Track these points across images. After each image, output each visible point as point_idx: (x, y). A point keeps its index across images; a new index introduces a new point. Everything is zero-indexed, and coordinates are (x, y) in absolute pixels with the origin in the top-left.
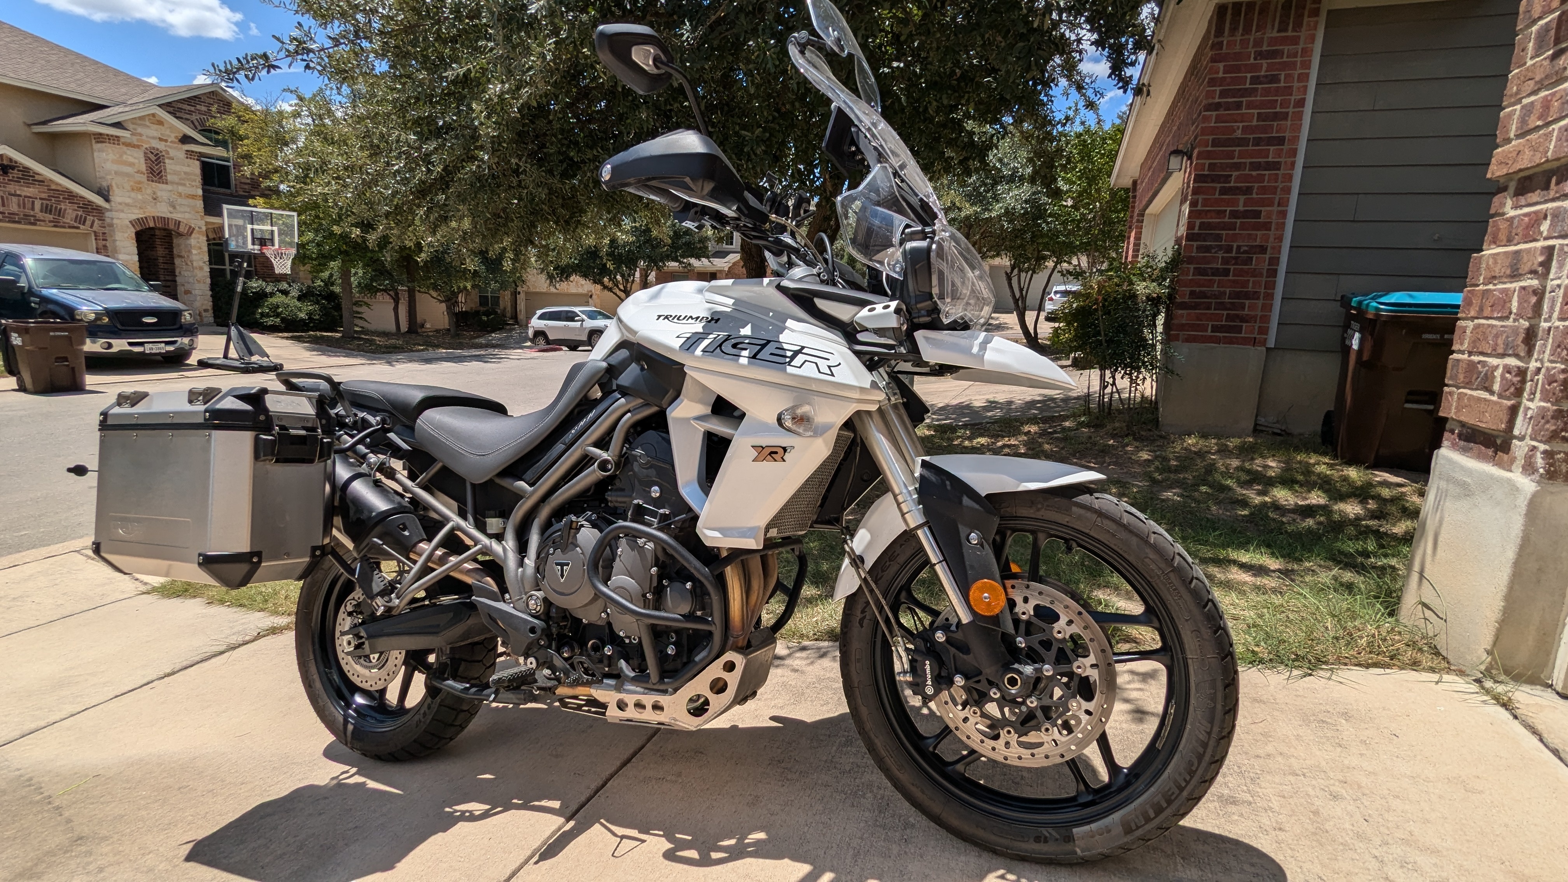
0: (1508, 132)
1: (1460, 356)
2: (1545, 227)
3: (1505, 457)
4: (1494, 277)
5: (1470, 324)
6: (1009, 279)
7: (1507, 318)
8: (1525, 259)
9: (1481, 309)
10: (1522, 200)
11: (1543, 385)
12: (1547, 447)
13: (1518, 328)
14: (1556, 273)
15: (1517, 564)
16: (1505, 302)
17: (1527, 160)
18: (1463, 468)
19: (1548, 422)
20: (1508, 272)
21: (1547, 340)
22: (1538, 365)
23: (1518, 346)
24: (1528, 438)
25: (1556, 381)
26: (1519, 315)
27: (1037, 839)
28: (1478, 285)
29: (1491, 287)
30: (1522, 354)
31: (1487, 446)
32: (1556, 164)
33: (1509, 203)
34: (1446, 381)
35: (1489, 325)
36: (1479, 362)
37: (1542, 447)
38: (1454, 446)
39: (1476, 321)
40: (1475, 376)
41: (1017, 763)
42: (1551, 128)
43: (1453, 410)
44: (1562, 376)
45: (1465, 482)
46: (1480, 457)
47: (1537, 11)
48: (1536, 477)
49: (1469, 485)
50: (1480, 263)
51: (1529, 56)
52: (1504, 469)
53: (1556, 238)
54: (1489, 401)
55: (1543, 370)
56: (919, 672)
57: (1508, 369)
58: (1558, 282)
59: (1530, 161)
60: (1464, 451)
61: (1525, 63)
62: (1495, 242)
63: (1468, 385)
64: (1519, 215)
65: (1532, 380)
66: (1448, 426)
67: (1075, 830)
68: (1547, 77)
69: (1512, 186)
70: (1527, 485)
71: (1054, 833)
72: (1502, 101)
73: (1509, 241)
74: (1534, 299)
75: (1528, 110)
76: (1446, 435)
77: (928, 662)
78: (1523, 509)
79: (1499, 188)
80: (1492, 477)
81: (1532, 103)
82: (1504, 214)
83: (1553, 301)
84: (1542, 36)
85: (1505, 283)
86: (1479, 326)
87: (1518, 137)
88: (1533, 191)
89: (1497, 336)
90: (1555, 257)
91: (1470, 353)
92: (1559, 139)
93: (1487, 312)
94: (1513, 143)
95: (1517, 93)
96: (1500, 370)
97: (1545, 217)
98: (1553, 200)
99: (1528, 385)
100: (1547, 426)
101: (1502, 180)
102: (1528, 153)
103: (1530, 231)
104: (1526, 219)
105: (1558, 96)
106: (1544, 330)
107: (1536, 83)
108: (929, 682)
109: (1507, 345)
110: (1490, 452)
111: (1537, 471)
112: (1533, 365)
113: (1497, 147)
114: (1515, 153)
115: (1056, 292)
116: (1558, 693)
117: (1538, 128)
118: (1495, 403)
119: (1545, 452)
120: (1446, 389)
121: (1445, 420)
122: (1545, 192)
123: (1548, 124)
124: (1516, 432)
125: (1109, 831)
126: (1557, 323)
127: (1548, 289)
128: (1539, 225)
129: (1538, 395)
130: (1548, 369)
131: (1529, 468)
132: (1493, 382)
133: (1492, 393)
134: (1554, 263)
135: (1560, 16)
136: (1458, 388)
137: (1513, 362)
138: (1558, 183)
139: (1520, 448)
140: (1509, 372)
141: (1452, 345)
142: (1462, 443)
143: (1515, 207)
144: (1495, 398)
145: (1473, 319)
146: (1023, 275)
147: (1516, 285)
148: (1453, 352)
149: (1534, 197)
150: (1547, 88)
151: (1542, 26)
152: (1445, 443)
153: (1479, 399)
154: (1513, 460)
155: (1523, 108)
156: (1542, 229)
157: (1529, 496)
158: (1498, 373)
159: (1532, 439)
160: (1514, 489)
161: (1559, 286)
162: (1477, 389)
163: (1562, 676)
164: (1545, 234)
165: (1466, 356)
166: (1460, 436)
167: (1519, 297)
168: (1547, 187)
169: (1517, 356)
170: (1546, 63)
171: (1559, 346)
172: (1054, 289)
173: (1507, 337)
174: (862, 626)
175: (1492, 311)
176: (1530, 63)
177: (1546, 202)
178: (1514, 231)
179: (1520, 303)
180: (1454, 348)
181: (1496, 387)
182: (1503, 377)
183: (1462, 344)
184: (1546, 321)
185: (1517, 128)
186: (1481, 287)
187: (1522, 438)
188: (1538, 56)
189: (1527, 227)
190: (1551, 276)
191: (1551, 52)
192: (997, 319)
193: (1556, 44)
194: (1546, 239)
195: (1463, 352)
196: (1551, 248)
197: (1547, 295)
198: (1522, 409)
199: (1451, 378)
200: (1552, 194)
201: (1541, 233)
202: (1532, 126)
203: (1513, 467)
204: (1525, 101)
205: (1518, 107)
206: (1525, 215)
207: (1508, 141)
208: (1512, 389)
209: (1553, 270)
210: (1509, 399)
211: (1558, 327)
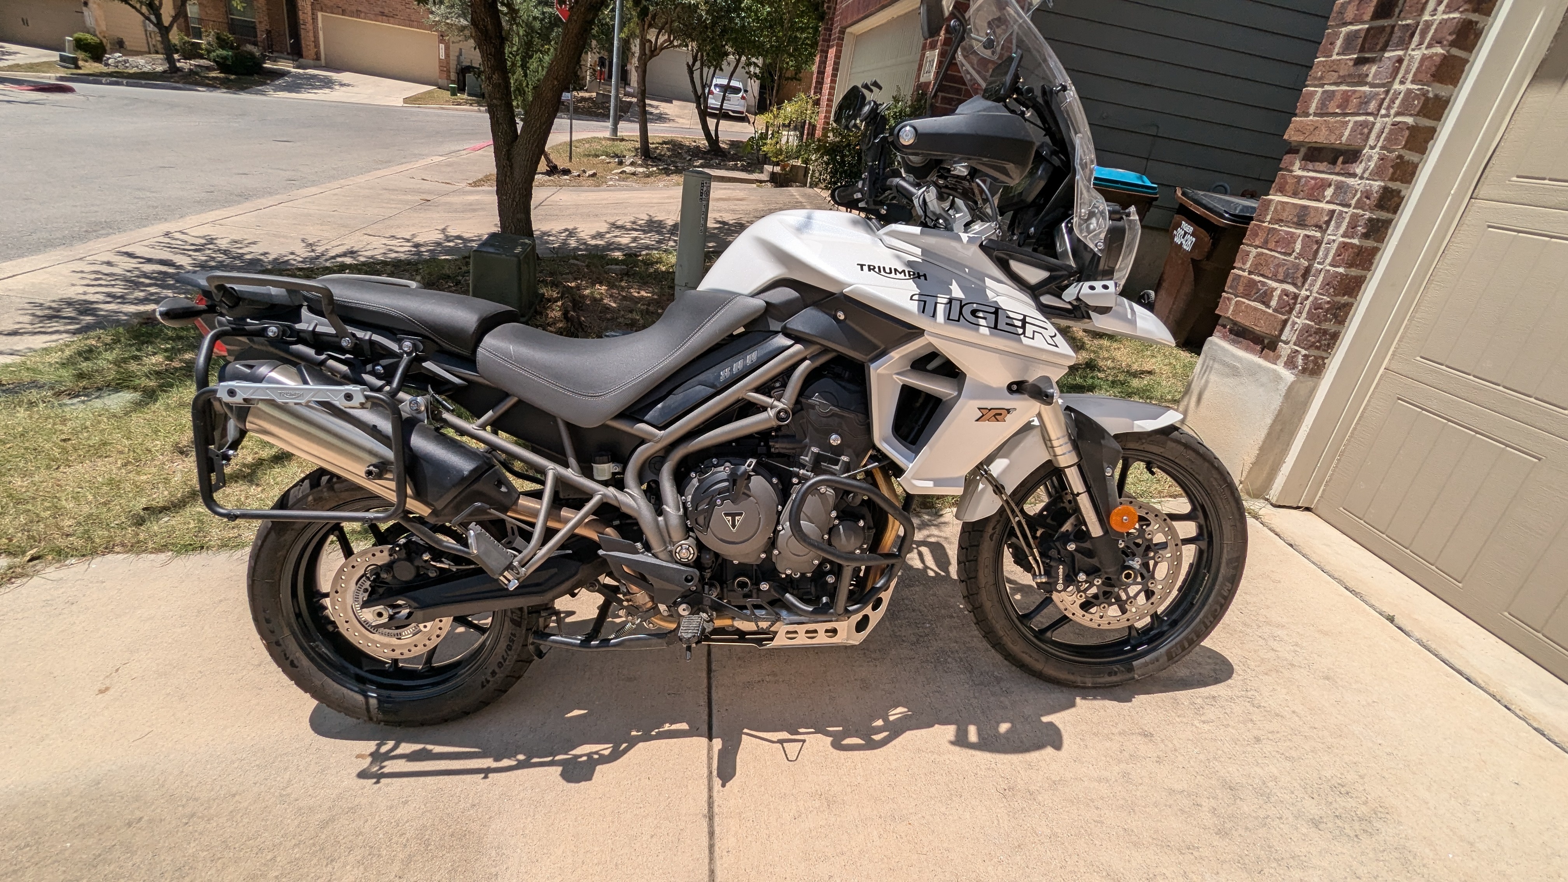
0: (1308, 107)
1: (1241, 273)
2: (1329, 192)
3: (1271, 354)
4: (1282, 221)
5: (1254, 251)
6: (691, 72)
7: (1290, 255)
8: (1312, 215)
9: (1266, 242)
10: (1310, 166)
11: (1310, 309)
12: (1307, 353)
13: (1299, 265)
14: (1333, 230)
15: (1272, 427)
16: (1289, 243)
17: (1322, 137)
18: (1234, 356)
19: (1311, 335)
20: (1295, 220)
21: (1317, 277)
22: (1308, 293)
23: (1297, 278)
24: (1292, 342)
25: (1322, 308)
26: (1301, 255)
27: (1110, 674)
28: (1264, 222)
29: (1276, 226)
30: (1299, 284)
31: (1256, 343)
32: (1346, 148)
33: (1297, 164)
34: (1226, 289)
35: (1272, 256)
36: (1260, 281)
37: (1304, 352)
38: (1224, 337)
39: (1259, 250)
40: (1254, 291)
41: (1107, 627)
42: (1347, 119)
43: (1230, 312)
44: (1327, 306)
45: (1234, 366)
46: (1247, 349)
47: (1350, 14)
48: (1295, 371)
49: (1238, 368)
50: (1269, 206)
51: (1336, 50)
52: (1269, 361)
53: (1337, 204)
54: (1265, 312)
55: (1311, 299)
56: (1053, 574)
57: (1286, 293)
58: (1334, 238)
59: (1326, 139)
60: (1234, 342)
61: (1331, 56)
62: (1282, 191)
63: (1247, 296)
64: (1306, 177)
65: (1301, 304)
66: (1220, 322)
67: (1134, 663)
68: (1350, 75)
69: (1303, 151)
70: (1288, 376)
71: (1122, 669)
72: (1306, 80)
73: (1295, 195)
74: (1315, 247)
75: (1330, 95)
76: (1218, 327)
77: (1061, 567)
78: (1283, 392)
79: (1293, 150)
80: (1260, 366)
81: (1333, 91)
82: (1292, 171)
83: (1328, 251)
84: (1350, 38)
85: (1291, 227)
86: (1262, 254)
87: (1315, 114)
88: (1322, 162)
89: (1278, 265)
90: (1334, 218)
91: (1250, 273)
92: (1353, 130)
93: (1272, 245)
94: (1311, 118)
95: (1321, 78)
96: (1278, 292)
97: (1330, 185)
98: (1338, 174)
99: (1298, 306)
100: (1310, 338)
101: (1294, 144)
102: (1324, 131)
103: (1316, 191)
104: (1313, 182)
105: (1357, 95)
106: (1317, 270)
107: (1339, 77)
108: (1061, 581)
109: (1287, 275)
110: (1259, 348)
111: (1297, 367)
112: (1304, 293)
113: (1295, 115)
114: (1312, 128)
115: (716, 85)
116: (1272, 504)
117: (1335, 114)
118: (1271, 315)
119: (1305, 356)
120: (1224, 294)
121: (1219, 316)
122: (1332, 166)
123: (1345, 115)
124: (1283, 338)
125: (1158, 661)
126: (1328, 268)
127: (1325, 241)
128: (1324, 190)
129: (1304, 315)
130: (1316, 298)
131: (1290, 363)
132: (1271, 300)
133: (1268, 306)
134: (1333, 222)
135: (1368, 30)
136: (1236, 296)
137: (1291, 288)
138: (1344, 163)
139: (1285, 350)
140: (1287, 295)
141: (1234, 262)
142: (1232, 336)
143: (1303, 169)
144: (1270, 311)
145: (1257, 247)
146: (705, 70)
147: (1302, 232)
148: (1234, 268)
149: (1323, 166)
150: (1348, 84)
151: (1351, 31)
152: (1216, 333)
153: (1256, 309)
154: (1279, 357)
155: (1324, 92)
156: (1326, 194)
157: (1289, 384)
158: (1277, 294)
159: (1295, 344)
160: (1278, 378)
161: (1334, 241)
162: (1254, 301)
163: (1277, 493)
164: (1328, 198)
165: (1246, 274)
166: (1231, 331)
167: (1302, 241)
168: (1334, 162)
169: (1294, 285)
170: (1351, 63)
171: (1328, 284)
172: (714, 82)
173: (1288, 269)
174: (992, 540)
175: (1276, 246)
176: (1335, 57)
177: (1331, 173)
178: (1300, 188)
179: (1303, 247)
180: (1235, 265)
181: (1274, 303)
182: (1280, 297)
183: (1244, 264)
184: (1319, 263)
185: (1317, 108)
186: (1266, 224)
187: (1286, 343)
188: (1343, 54)
189: (1312, 188)
190: (1329, 232)
191: (1355, 56)
192: (657, 107)
193: (1362, 50)
194: (1328, 202)
195: (1244, 271)
196: (1333, 211)
197: (1323, 245)
198: (1290, 323)
199: (1231, 287)
200: (1337, 170)
201: (1324, 197)
202: (1331, 110)
203: (1278, 362)
204: (1327, 88)
205: (1320, 90)
206: (1312, 178)
207: (1307, 115)
208: (1287, 308)
209: (1331, 228)
210: (1283, 314)
211: (1329, 271)
